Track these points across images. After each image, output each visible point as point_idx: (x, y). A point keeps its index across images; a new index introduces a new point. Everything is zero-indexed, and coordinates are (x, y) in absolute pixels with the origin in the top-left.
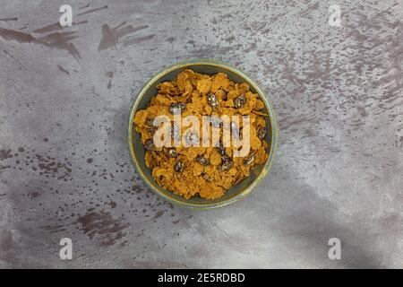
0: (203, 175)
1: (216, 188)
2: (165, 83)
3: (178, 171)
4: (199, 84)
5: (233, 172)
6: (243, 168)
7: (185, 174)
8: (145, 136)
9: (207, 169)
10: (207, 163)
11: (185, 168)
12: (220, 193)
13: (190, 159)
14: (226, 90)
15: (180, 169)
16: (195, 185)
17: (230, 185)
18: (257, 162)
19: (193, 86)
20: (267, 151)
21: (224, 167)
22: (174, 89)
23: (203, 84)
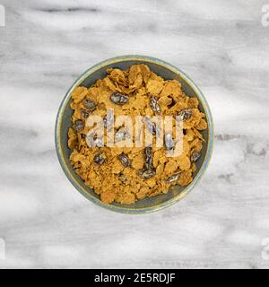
0: (121, 174)
1: (129, 194)
2: (117, 70)
3: (98, 162)
4: (149, 83)
5: (151, 183)
6: (163, 183)
7: (103, 168)
8: (77, 115)
9: (127, 171)
10: (128, 165)
11: (105, 161)
12: (132, 200)
13: (114, 154)
14: (175, 99)
15: (100, 160)
16: (109, 182)
17: (143, 196)
18: (179, 182)
19: (143, 82)
20: (194, 175)
21: (145, 175)
22: (123, 79)
23: (155, 85)
